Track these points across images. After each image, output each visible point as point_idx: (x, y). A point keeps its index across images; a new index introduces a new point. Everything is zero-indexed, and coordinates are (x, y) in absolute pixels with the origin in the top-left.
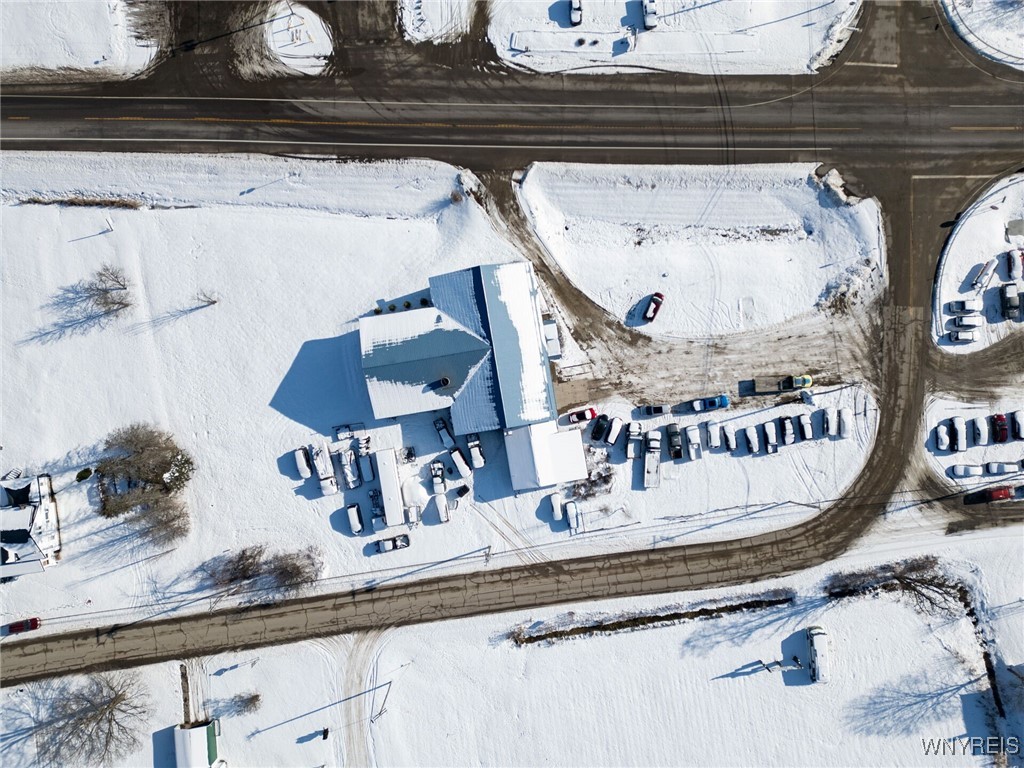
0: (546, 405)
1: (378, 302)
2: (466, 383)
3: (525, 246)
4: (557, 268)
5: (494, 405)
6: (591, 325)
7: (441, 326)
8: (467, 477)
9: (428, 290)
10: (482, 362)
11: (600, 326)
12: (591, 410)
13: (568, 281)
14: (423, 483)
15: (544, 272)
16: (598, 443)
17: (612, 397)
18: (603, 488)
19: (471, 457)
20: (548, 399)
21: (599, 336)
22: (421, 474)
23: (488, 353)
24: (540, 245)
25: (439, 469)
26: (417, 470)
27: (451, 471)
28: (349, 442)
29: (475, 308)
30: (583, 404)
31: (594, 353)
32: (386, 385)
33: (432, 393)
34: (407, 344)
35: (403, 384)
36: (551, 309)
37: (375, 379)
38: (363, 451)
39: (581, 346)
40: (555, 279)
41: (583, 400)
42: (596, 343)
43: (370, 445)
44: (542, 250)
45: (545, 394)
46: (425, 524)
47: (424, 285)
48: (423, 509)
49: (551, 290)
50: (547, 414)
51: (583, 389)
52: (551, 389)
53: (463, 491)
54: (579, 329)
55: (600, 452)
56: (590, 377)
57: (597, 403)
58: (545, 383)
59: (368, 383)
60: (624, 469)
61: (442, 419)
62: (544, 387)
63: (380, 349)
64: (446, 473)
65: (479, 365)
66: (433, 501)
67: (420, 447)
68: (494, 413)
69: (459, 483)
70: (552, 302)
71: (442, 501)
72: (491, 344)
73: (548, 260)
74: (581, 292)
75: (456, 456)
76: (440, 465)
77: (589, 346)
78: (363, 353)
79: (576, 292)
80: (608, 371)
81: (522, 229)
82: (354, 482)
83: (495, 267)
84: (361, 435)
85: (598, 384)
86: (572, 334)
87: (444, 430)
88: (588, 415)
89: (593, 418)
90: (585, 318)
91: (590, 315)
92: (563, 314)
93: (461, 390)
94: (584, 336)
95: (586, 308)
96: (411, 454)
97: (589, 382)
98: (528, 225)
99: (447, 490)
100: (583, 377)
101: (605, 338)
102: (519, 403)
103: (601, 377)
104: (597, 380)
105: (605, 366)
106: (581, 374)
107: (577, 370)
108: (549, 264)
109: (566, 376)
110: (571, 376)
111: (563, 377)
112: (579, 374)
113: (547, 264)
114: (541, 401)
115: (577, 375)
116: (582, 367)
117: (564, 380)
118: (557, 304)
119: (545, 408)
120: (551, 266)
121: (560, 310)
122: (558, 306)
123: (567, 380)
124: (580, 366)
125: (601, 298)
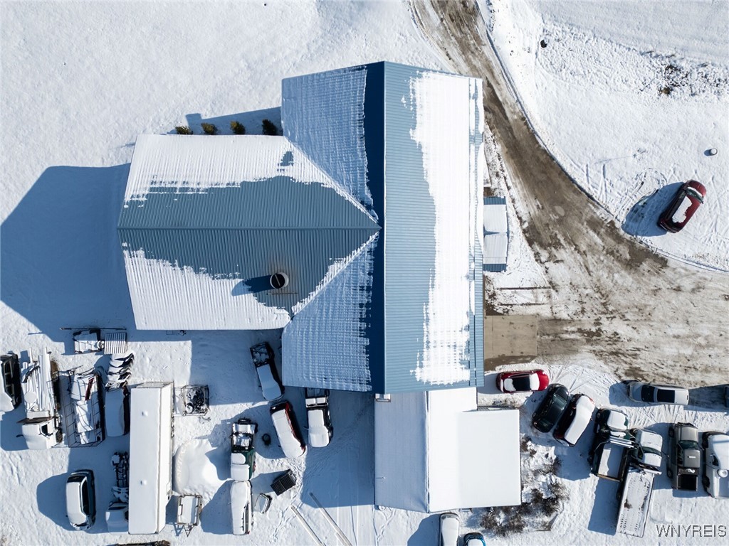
0: (465, 357)
1: (189, 117)
2: (319, 289)
3: (467, 61)
4: (518, 108)
5: (366, 342)
6: (561, 221)
7: (290, 172)
8: (294, 457)
10: (357, 253)
11: (576, 224)
12: (539, 372)
13: (532, 135)
14: (213, 457)
15: (494, 113)
16: (542, 435)
17: (578, 356)
18: (539, 520)
19: (307, 426)
20: (471, 346)
21: (572, 242)
22: (213, 438)
23: (372, 238)
24: (494, 62)
25: (246, 435)
26: (208, 429)
27: (269, 442)
28: (95, 358)
29: (360, 146)
30: (524, 359)
31: (558, 272)
32: (163, 268)
33: (250, 298)
34: (219, 196)
35: (197, 271)
36: (495, 180)
37: (141, 252)
38: (114, 380)
39: (537, 254)
40: (510, 128)
41: (527, 351)
42: (565, 253)
43: (131, 370)
44: (497, 71)
45: (466, 336)
46: (206, 529)
48: (206, 501)
49: (499, 147)
50: (466, 375)
51: (529, 332)
52: (479, 326)
53: (282, 482)
54: (538, 224)
55: (544, 453)
56: (545, 312)
57: (551, 362)
58: (469, 314)
59: (127, 259)
60: (581, 491)
61: (267, 346)
62: (466, 321)
63: (161, 197)
64: (259, 442)
65: (350, 259)
66: (225, 491)
67: (219, 388)
68: (363, 359)
69: (278, 466)
70: (498, 168)
71: (242, 495)
72: (381, 222)
73: (505, 91)
74: (552, 158)
75: (281, 421)
76: (249, 429)
77: (551, 258)
78: (127, 199)
79: (543, 158)
80: (578, 308)
81: (466, 30)
82: (88, 433)
83: (415, 72)
84: (117, 349)
85: (558, 328)
86: (524, 232)
87: (267, 368)
88: (535, 382)
89: (541, 388)
90: (552, 205)
91: (562, 203)
92: (514, 192)
93: (307, 301)
94: (546, 238)
95: (558, 188)
96: (201, 399)
97: (543, 321)
98: (480, 23)
99: (255, 475)
100: (532, 310)
101: (583, 248)
102: (417, 345)
103: (564, 315)
104: (556, 321)
105: (576, 297)
106: (530, 304)
107: (525, 297)
108: (504, 100)
109: (502, 305)
110: (512, 305)
111: (496, 305)
112: (526, 304)
113: (500, 99)
114: (457, 349)
115: (522, 305)
116: (533, 293)
117: (498, 311)
118: (506, 173)
119: (462, 362)
120: (507, 103)
121: (510, 184)
122: (508, 177)
123: (502, 312)
124: (531, 290)
125: (587, 175)
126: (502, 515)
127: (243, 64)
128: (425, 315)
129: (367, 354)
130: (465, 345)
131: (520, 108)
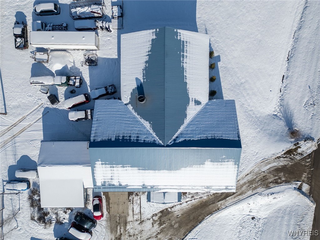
0: (107, 183)
1: (219, 57)
2: (138, 117)
3: (245, 183)
4: (223, 207)
5: (113, 139)
6: (171, 226)
7: (192, 104)
8: (65, 104)
9: (222, 98)
10: (154, 135)
11: (170, 233)
12: (102, 216)
13: (211, 213)
14: (65, 68)
15: (221, 195)
16: (73, 217)
17: (109, 233)
19: (78, 110)
20: (112, 186)
21: (162, 231)
22: (74, 68)
23: (161, 142)
24: (245, 196)
25: (75, 83)
26: (78, 65)
27: (72, 93)
28: (110, 15)
29: (203, 136)
30: (108, 209)
31: (148, 224)
32: (147, 47)
33: (134, 86)
34: (180, 72)
35: (146, 62)
36: (190, 196)
37: (154, 37)
38: (99, 24)
39: (156, 215)
40: (214, 203)
41: (112, 210)
42: (156, 227)
43: (105, 31)
44: (241, 197)
45: (116, 183)
46: (33, 65)
47: (227, 95)
48: (46, 65)
49: (205, 198)
50: (99, 184)
51: (120, 211)
52: (121, 190)
53: (54, 99)
54: (170, 215)
55: (66, 218)
56: (130, 219)
57: (107, 221)
58: (127, 185)
59: (151, 31)
60: (49, 234)
61: (115, 92)
62: (123, 184)
63: (180, 46)
64: (72, 88)
65: (151, 131)
66: (51, 74)
67: (96, 70)
68: (105, 138)
69: (61, 97)
70: (195, 197)
71: (48, 81)
72: (168, 146)
73: (231, 201)
74: (200, 223)
75: (81, 98)
76: (77, 84)
77: (155, 221)
78: (179, 31)
79: (200, 218)
80: (132, 234)
81: (259, 183)
82: (76, 12)
83: (237, 162)
84: (114, 25)
85: (122, 224)
86: (167, 209)
87: (104, 92)
88: (97, 214)
89: (95, 217)
90: (179, 222)
91: (180, 226)
92: (185, 204)
93: (133, 111)
94: (163, 219)
95: (187, 224)
96: (91, 62)
97: (125, 218)
98: (263, 189)
99: (57, 87)
100: (130, 212)
101: (159, 236)
102: (111, 162)
103: (128, 227)
104: (126, 223)
105: (137, 233)
106: (133, 212)
107: (136, 209)
108: (227, 200)
109: (133, 199)
110: (133, 203)
111: (133, 196)
112: (133, 210)
113: (227, 199)
114: (111, 180)
115: (133, 208)
116: (138, 213)
117: (130, 197)
118: (193, 201)
119: (105, 182)
120: (225, 202)
121: (188, 203)
122: (192, 202)
123: (130, 199)
124: (140, 212)
125: (192, 238)
126: (38, 198)
127: (243, 81)
128: (125, 166)
129: (108, 139)
130: (113, 183)
131: (223, 208)
